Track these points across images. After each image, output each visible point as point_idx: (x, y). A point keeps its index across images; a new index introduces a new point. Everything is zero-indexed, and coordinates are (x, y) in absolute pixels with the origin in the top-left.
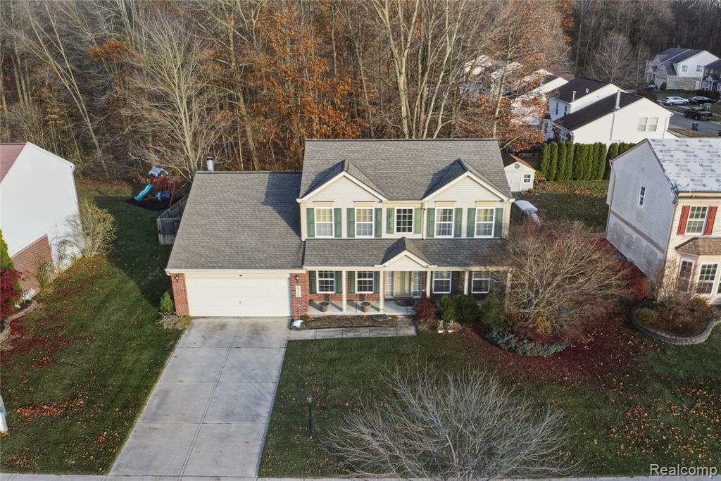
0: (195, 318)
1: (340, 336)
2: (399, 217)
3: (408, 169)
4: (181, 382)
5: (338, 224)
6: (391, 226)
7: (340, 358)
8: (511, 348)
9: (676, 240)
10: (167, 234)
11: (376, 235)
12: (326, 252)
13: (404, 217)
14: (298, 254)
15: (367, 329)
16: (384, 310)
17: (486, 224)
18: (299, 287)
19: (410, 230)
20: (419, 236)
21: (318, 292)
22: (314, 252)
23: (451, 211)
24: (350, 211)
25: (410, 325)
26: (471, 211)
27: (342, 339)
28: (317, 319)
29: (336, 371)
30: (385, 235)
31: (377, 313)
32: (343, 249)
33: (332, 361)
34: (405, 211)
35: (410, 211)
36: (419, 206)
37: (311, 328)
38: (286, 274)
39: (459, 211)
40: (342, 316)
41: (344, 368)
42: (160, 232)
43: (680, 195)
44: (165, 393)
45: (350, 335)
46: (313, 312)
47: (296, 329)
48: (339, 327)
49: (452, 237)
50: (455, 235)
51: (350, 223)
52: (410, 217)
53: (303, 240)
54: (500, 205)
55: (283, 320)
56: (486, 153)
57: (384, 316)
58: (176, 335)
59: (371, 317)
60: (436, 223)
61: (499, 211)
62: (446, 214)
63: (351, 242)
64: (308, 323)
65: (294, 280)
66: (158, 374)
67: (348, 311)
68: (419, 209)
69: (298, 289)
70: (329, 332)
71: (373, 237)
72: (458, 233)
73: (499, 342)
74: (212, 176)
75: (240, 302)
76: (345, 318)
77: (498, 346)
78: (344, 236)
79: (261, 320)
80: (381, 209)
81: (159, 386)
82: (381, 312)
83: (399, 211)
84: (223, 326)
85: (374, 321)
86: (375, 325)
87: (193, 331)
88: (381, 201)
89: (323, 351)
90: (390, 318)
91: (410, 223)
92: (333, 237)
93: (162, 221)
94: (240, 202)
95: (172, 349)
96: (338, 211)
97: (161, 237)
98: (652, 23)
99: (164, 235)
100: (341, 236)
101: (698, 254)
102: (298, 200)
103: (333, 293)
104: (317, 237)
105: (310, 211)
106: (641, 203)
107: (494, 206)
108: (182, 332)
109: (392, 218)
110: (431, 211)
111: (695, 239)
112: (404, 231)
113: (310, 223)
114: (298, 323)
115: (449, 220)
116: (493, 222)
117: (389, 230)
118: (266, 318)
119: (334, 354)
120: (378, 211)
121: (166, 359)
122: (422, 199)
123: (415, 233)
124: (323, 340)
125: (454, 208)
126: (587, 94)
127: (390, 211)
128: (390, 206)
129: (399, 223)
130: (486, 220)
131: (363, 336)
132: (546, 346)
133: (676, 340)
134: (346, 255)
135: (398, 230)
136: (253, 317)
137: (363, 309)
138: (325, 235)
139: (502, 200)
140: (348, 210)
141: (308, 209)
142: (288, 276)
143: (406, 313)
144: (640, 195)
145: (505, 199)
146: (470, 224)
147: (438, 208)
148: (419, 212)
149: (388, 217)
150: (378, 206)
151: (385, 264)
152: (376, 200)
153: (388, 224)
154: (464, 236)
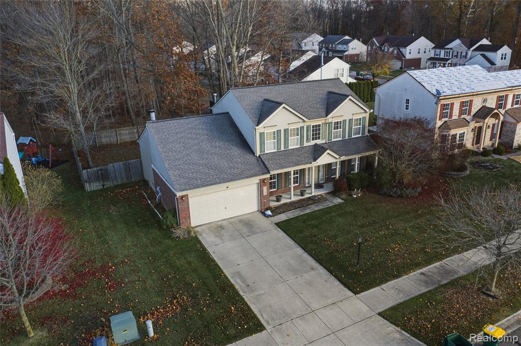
0: (197, 227)
1: (303, 213)
2: (313, 131)
3: (305, 100)
4: (239, 265)
5: (279, 140)
6: (309, 137)
7: (319, 224)
8: (399, 195)
9: (439, 123)
11: (301, 145)
13: (316, 130)
14: (260, 165)
15: (314, 205)
16: (315, 192)
17: (358, 128)
18: (266, 187)
19: (319, 138)
20: (324, 141)
23: (340, 122)
25: (334, 197)
26: (350, 120)
28: (277, 208)
30: (306, 144)
31: (310, 195)
32: (285, 156)
34: (316, 126)
35: (319, 125)
36: (324, 122)
37: (280, 213)
38: (256, 180)
39: (345, 121)
42: (86, 181)
43: (440, 98)
44: (238, 274)
45: (309, 211)
46: (273, 204)
47: (271, 216)
48: (296, 209)
49: (341, 139)
51: (286, 139)
52: (319, 130)
53: (258, 156)
54: (364, 115)
55: (255, 214)
57: (316, 196)
58: (197, 239)
59: (309, 198)
60: (333, 131)
61: (364, 118)
62: (338, 125)
63: (287, 151)
64: (275, 211)
65: (262, 183)
67: (294, 199)
69: (265, 189)
71: (299, 146)
73: (391, 193)
75: (226, 208)
76: (294, 203)
77: (391, 196)
78: (282, 149)
79: (245, 217)
81: (227, 272)
82: (313, 194)
83: (313, 126)
84: (221, 227)
85: (313, 200)
86: (315, 202)
88: (304, 121)
90: (320, 196)
91: (319, 134)
92: (276, 151)
93: (87, 172)
94: (197, 138)
95: (204, 249)
96: (278, 132)
97: (87, 185)
99: (90, 183)
100: (280, 149)
101: (451, 129)
103: (275, 190)
104: (266, 152)
105: (262, 135)
106: (407, 108)
107: (361, 116)
109: (309, 132)
110: (330, 124)
111: (446, 122)
112: (316, 139)
113: (263, 143)
114: (269, 213)
115: (339, 129)
116: (361, 126)
117: (308, 140)
118: (244, 215)
120: (302, 128)
121: (209, 256)
122: (326, 117)
123: (322, 140)
125: (342, 120)
127: (308, 127)
128: (309, 124)
129: (313, 135)
130: (357, 125)
131: (317, 209)
132: (415, 189)
133: (460, 174)
135: (313, 140)
136: (235, 217)
137: (302, 195)
138: (271, 150)
139: (366, 112)
140: (285, 130)
141: (260, 134)
142: (258, 181)
143: (326, 192)
144: (406, 104)
145: (367, 110)
146: (350, 129)
147: (334, 121)
148: (324, 125)
149: (307, 131)
150: (302, 124)
151: (317, 161)
152: (301, 121)
153: (307, 136)
154: (347, 138)
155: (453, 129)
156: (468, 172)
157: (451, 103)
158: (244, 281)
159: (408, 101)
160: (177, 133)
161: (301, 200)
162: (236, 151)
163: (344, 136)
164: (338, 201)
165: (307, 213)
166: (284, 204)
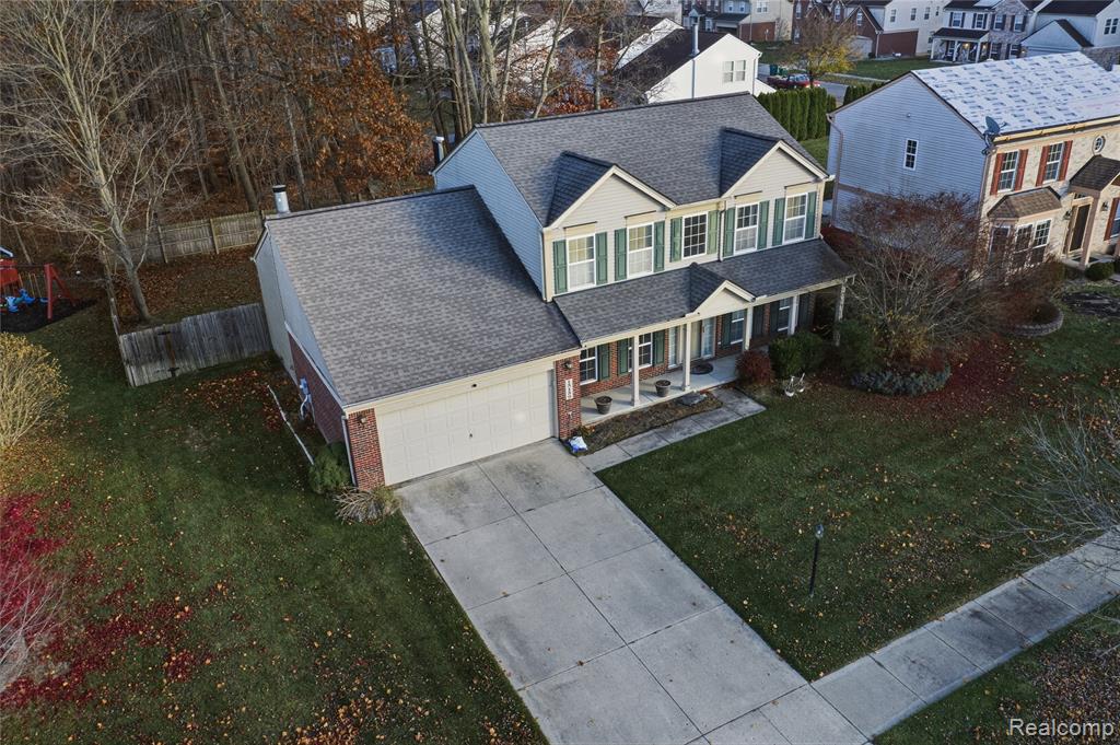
0: (400, 485)
1: (665, 442)
2: (687, 232)
3: (667, 153)
4: (506, 596)
5: (602, 259)
6: (677, 249)
8: (898, 390)
9: (991, 202)
10: (145, 363)
11: (656, 268)
12: (600, 312)
13: (695, 230)
14: (554, 325)
15: (691, 421)
16: (691, 385)
17: (796, 221)
18: (571, 380)
19: (702, 250)
20: (714, 257)
22: (582, 316)
23: (755, 208)
24: (620, 235)
25: (739, 397)
26: (779, 203)
27: (672, 445)
28: (600, 428)
30: (669, 266)
31: (682, 393)
32: (619, 298)
34: (695, 219)
35: (703, 218)
36: (713, 208)
37: (607, 445)
38: (547, 363)
39: (765, 206)
40: (633, 413)
42: (128, 362)
43: (997, 139)
44: (504, 623)
45: (677, 436)
46: (591, 420)
47: (586, 452)
48: (647, 431)
49: (755, 249)
50: (759, 246)
51: (620, 255)
52: (703, 228)
53: (550, 300)
54: (812, 188)
55: (547, 445)
57: (695, 396)
58: (397, 524)
59: (679, 401)
60: (736, 230)
61: (813, 195)
62: (748, 215)
63: (623, 286)
64: (594, 437)
65: (561, 370)
66: (450, 599)
67: (641, 403)
68: (713, 212)
69: (569, 385)
70: (641, 440)
71: (651, 272)
72: (762, 242)
73: (880, 385)
75: (471, 435)
76: (641, 414)
77: (881, 392)
78: (611, 280)
79: (521, 454)
80: (663, 222)
81: (478, 618)
82: (688, 390)
83: (688, 221)
84: (461, 486)
85: (687, 407)
86: (695, 411)
88: (664, 208)
90: (705, 395)
91: (703, 239)
92: (595, 285)
93: (130, 338)
96: (602, 237)
97: (131, 372)
99: (138, 366)
100: (606, 280)
101: (1017, 216)
103: (594, 381)
104: (570, 290)
105: (558, 246)
106: (910, 163)
107: (806, 191)
108: (401, 516)
109: (678, 235)
110: (730, 213)
111: (1006, 197)
112: (694, 253)
113: (561, 268)
114: (579, 443)
115: (752, 224)
116: (805, 216)
117: (674, 256)
118: (518, 450)
120: (660, 225)
122: (719, 196)
123: (708, 253)
125: (759, 203)
127: (673, 223)
128: (677, 215)
129: (687, 242)
130: (796, 214)
132: (938, 374)
133: (1041, 330)
135: (687, 254)
136: (494, 457)
137: (660, 393)
138: (583, 283)
139: (817, 179)
140: (617, 233)
141: (556, 244)
142: (552, 367)
143: (718, 383)
144: (906, 153)
145: (821, 176)
146: (778, 223)
147: (738, 207)
148: (714, 217)
149: (673, 235)
150: (659, 217)
151: (699, 310)
152: (657, 208)
153: (673, 245)
154: (769, 246)
155: (1024, 215)
156: (1060, 323)
157: (1022, 152)
158: (522, 646)
159: (912, 146)
160: (344, 246)
161: (657, 406)
162: (496, 290)
163: (762, 243)
164: (750, 407)
165: (676, 444)
166: (618, 419)
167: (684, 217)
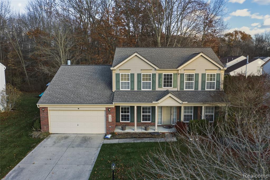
1: (133, 142)
2: (165, 79)
3: (168, 57)
4: (33, 164)
5: (132, 82)
6: (161, 84)
7: (133, 152)
11: (152, 89)
12: (126, 96)
13: (168, 79)
14: (110, 97)
15: (149, 139)
17: (211, 82)
18: (111, 115)
19: (171, 86)
20: (176, 89)
21: (121, 121)
22: (119, 96)
23: (192, 75)
24: (139, 75)
25: (173, 137)
26: (203, 75)
27: (134, 143)
29: (131, 158)
30: (157, 89)
31: (154, 131)
33: (128, 154)
34: (168, 75)
35: (171, 75)
36: (175, 72)
37: (116, 139)
38: (103, 107)
39: (197, 75)
40: (134, 133)
41: (136, 157)
45: (139, 141)
46: (118, 131)
47: (108, 139)
48: (132, 138)
49: (193, 90)
50: (195, 89)
51: (139, 82)
52: (171, 79)
53: (113, 91)
54: (218, 72)
55: (101, 135)
56: (206, 52)
57: (158, 133)
58: (39, 140)
59: (150, 133)
60: (185, 81)
61: (219, 75)
62: (190, 77)
63: (139, 92)
64: (114, 136)
65: (108, 111)
66: (20, 159)
67: (137, 130)
68: (175, 74)
69: (110, 116)
70: (126, 140)
71: (151, 90)
72: (196, 88)
74: (69, 66)
75: (78, 125)
76: (135, 134)
78: (136, 89)
80: (155, 74)
82: (156, 131)
83: (165, 75)
84: (66, 138)
86: (153, 136)
87: (49, 140)
88: (156, 69)
89: (123, 149)
90: (161, 133)
91: (171, 82)
92: (130, 90)
95: (34, 147)
96: (132, 75)
98: (247, 49)
100: (134, 89)
102: (111, 68)
103: (129, 122)
104: (121, 90)
105: (117, 75)
107: (215, 73)
108: (42, 139)
109: (161, 79)
110: (182, 75)
112: (168, 86)
113: (118, 82)
114: (109, 136)
115: (192, 81)
116: (215, 82)
117: (160, 86)
118: (92, 134)
119: (129, 150)
120: (154, 75)
121: (28, 152)
122: (177, 68)
123: (173, 88)
124: (122, 144)
125: (194, 74)
126: (233, 60)
127: (160, 75)
128: (160, 72)
129: (165, 82)
130: (211, 80)
131: (146, 141)
134: (136, 98)
135: (165, 86)
136: (85, 134)
137: (146, 129)
138: (125, 89)
139: (220, 69)
140: (138, 74)
141: (116, 74)
142: (105, 109)
143: (170, 132)
145: (222, 68)
146: (203, 82)
147: (185, 73)
148: (176, 76)
149: (159, 79)
150: (154, 72)
151: (159, 101)
152: (153, 69)
153: (159, 82)
154: (200, 89)
161: (142, 133)
164: (173, 140)
167: (163, 74)
